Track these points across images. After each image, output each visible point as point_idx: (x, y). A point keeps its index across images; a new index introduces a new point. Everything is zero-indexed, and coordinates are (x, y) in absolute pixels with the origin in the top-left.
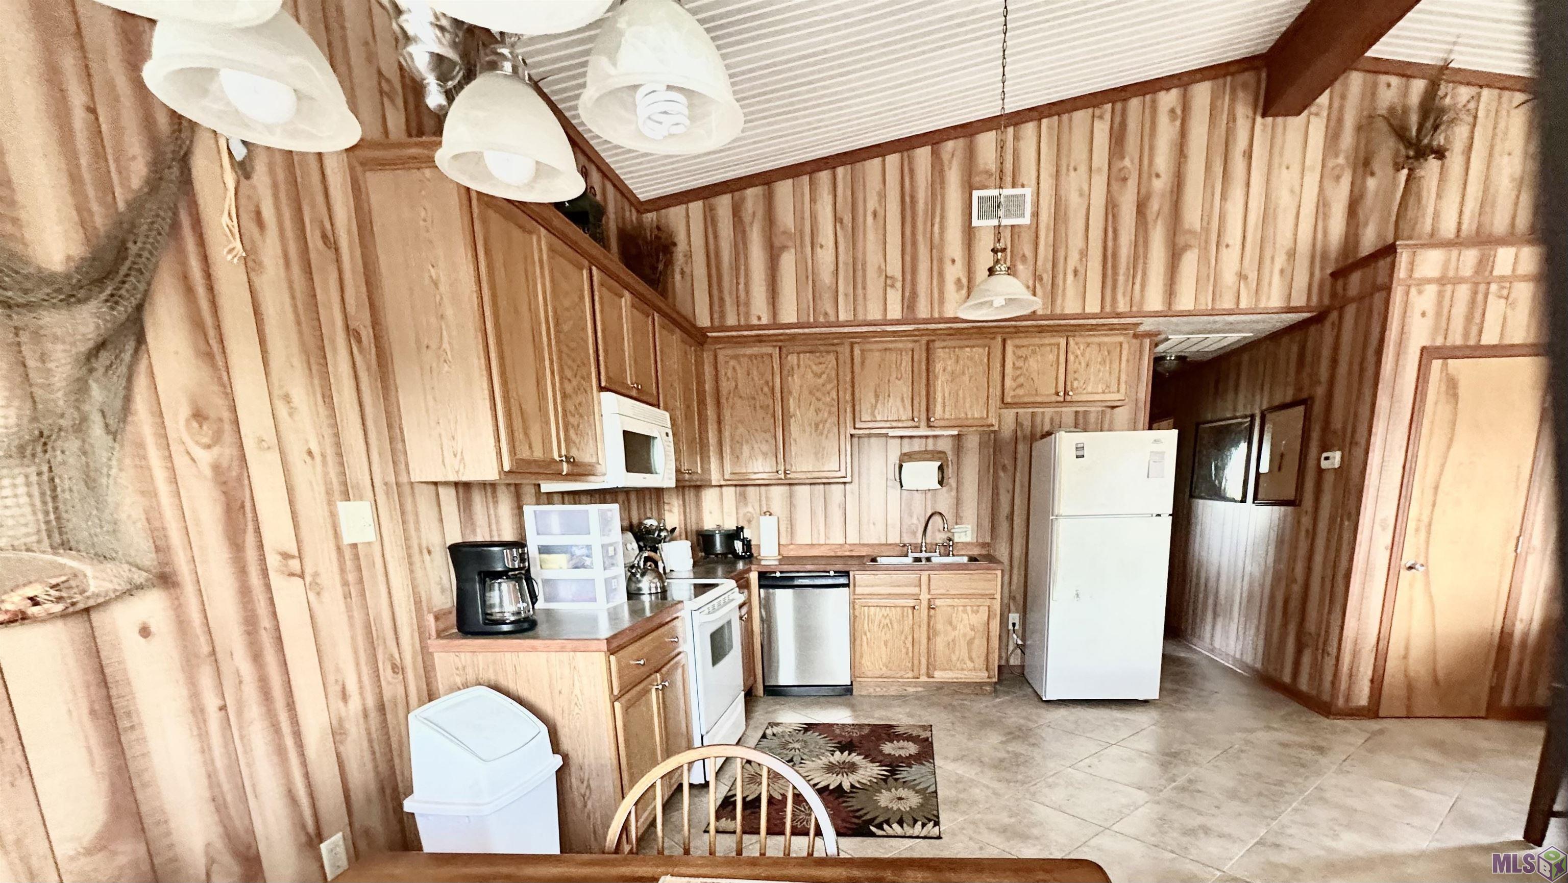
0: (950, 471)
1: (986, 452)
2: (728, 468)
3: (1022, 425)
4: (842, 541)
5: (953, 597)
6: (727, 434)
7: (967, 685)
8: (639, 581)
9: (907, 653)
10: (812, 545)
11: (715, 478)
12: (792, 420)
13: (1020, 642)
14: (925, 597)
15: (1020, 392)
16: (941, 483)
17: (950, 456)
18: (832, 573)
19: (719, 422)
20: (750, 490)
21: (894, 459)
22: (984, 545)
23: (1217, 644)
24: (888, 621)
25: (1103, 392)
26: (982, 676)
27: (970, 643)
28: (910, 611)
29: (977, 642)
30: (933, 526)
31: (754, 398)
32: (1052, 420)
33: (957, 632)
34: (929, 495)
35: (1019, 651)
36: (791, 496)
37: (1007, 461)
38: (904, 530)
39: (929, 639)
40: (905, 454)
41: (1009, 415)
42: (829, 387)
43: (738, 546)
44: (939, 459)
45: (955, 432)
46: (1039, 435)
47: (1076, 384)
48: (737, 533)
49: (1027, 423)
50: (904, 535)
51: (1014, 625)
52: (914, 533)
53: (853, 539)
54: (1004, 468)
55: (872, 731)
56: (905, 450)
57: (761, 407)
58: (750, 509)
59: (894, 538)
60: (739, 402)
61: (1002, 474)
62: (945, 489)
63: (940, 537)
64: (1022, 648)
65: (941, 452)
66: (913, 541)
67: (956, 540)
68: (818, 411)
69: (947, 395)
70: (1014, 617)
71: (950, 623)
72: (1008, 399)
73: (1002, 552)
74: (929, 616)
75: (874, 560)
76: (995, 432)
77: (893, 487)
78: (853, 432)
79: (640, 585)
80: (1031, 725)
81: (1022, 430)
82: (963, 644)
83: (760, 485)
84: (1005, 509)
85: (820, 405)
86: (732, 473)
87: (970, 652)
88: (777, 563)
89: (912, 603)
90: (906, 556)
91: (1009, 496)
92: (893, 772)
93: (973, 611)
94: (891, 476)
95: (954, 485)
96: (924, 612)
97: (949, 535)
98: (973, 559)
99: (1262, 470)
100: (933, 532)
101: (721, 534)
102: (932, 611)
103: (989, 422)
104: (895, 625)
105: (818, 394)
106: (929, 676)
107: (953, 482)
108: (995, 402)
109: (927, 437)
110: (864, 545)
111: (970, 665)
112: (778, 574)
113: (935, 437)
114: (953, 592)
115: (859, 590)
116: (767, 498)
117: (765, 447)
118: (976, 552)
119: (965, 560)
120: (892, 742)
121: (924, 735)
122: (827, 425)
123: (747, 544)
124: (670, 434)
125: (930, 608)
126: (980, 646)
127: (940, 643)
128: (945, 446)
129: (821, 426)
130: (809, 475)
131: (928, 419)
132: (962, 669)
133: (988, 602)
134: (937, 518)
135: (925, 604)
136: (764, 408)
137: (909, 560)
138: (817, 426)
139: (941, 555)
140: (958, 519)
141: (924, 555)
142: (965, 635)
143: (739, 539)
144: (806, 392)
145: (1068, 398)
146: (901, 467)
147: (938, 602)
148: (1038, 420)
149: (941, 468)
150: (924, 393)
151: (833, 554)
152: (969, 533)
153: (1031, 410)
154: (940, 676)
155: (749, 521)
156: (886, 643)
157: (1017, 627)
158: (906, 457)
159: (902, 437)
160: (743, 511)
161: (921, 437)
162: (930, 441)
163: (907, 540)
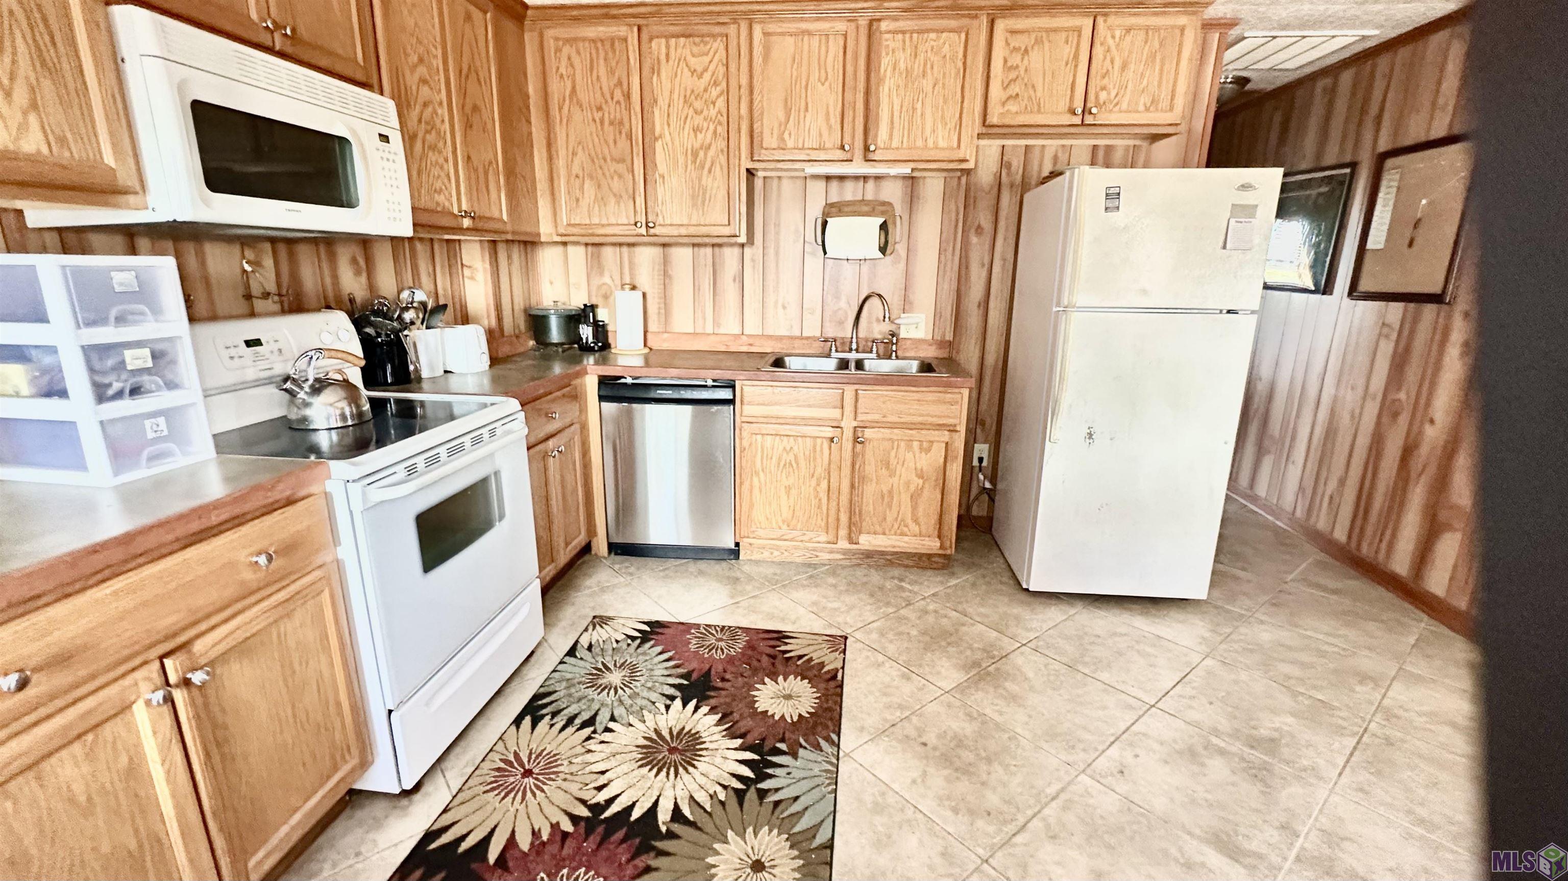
0: (898, 232)
1: (953, 207)
2: (564, 219)
3: (1009, 166)
4: (737, 331)
5: (893, 426)
6: (561, 163)
7: (909, 555)
8: (307, 405)
9: (819, 507)
10: (695, 334)
11: (546, 230)
12: (658, 145)
13: (988, 485)
14: (848, 424)
15: (1013, 107)
16: (883, 250)
17: (899, 209)
18: (710, 383)
19: (549, 145)
20: (608, 252)
21: (815, 210)
22: (942, 344)
23: (1261, 490)
24: (791, 457)
25: (1147, 109)
26: (932, 545)
27: (915, 497)
28: (826, 445)
29: (926, 493)
30: (870, 313)
31: (599, 109)
32: (1055, 159)
33: (895, 480)
34: (865, 267)
35: (985, 497)
36: (666, 261)
37: (984, 219)
38: (826, 318)
39: (852, 486)
40: (832, 205)
41: (992, 146)
42: (715, 92)
43: (586, 332)
44: (883, 213)
45: (906, 170)
46: (1033, 183)
47: (1103, 96)
48: (585, 314)
49: (1017, 163)
50: (827, 324)
51: (981, 460)
52: (841, 323)
53: (752, 328)
54: (979, 230)
55: (750, 646)
56: (834, 199)
57: (611, 123)
58: (607, 279)
59: (812, 329)
60: (577, 115)
61: (974, 239)
62: (888, 259)
63: (879, 330)
64: (991, 495)
65: (884, 203)
66: (840, 335)
67: (903, 335)
68: (696, 130)
69: (897, 108)
70: (982, 450)
71: (887, 465)
72: (993, 119)
73: (969, 356)
74: (854, 455)
75: (779, 363)
76: (968, 172)
77: (813, 254)
78: (750, 165)
79: (308, 412)
80: (1008, 644)
81: (1009, 174)
82: (906, 499)
83: (621, 245)
84: (976, 292)
85: (698, 120)
86: (569, 225)
87: (914, 508)
88: (638, 362)
89: (829, 432)
90: (828, 356)
91: (984, 273)
92: (761, 769)
93: (921, 449)
94: (810, 236)
95: (903, 254)
96: (848, 445)
97: (893, 327)
98: (926, 367)
99: (1370, 245)
100: (870, 322)
101: (560, 316)
102: (859, 446)
103: (961, 155)
104: (802, 463)
105: (698, 105)
106: (851, 542)
107: (901, 249)
108: (973, 125)
109: (865, 178)
110: (770, 337)
111: (916, 529)
112: (629, 381)
113: (878, 178)
114: (891, 418)
115: (748, 410)
116: (631, 263)
117: (616, 184)
118: (930, 353)
119: (914, 366)
120: (773, 676)
121: (832, 662)
122: (711, 153)
123: (600, 330)
124: (396, 138)
125: (856, 440)
126: (931, 497)
127: (870, 490)
128: (893, 193)
129: (701, 154)
130: (683, 231)
131: (867, 149)
132: (903, 534)
133: (946, 436)
134: (875, 301)
135: (848, 434)
136: (618, 124)
137: (830, 364)
138: (695, 154)
139: (879, 357)
140: (907, 305)
141: (853, 356)
142: (908, 484)
143: (587, 322)
144: (678, 103)
145: (1089, 120)
146: (825, 224)
147: (868, 433)
148: (1035, 155)
149: (884, 227)
150: (860, 106)
151: (723, 349)
152: (922, 326)
153: (1023, 142)
154: (867, 542)
155: (606, 297)
156: (788, 489)
157: (985, 464)
158: (833, 210)
159: (828, 178)
160: (596, 281)
161: (856, 178)
162: (871, 184)
163: (830, 333)
